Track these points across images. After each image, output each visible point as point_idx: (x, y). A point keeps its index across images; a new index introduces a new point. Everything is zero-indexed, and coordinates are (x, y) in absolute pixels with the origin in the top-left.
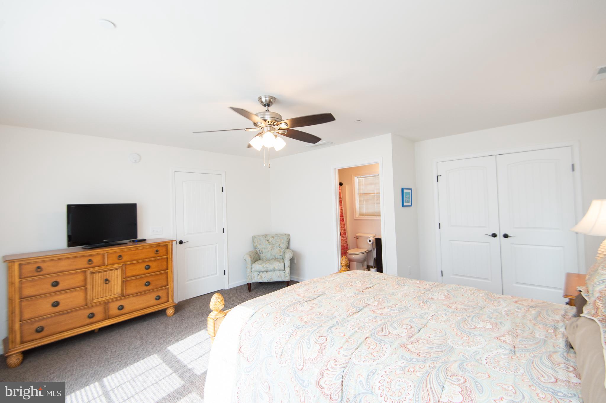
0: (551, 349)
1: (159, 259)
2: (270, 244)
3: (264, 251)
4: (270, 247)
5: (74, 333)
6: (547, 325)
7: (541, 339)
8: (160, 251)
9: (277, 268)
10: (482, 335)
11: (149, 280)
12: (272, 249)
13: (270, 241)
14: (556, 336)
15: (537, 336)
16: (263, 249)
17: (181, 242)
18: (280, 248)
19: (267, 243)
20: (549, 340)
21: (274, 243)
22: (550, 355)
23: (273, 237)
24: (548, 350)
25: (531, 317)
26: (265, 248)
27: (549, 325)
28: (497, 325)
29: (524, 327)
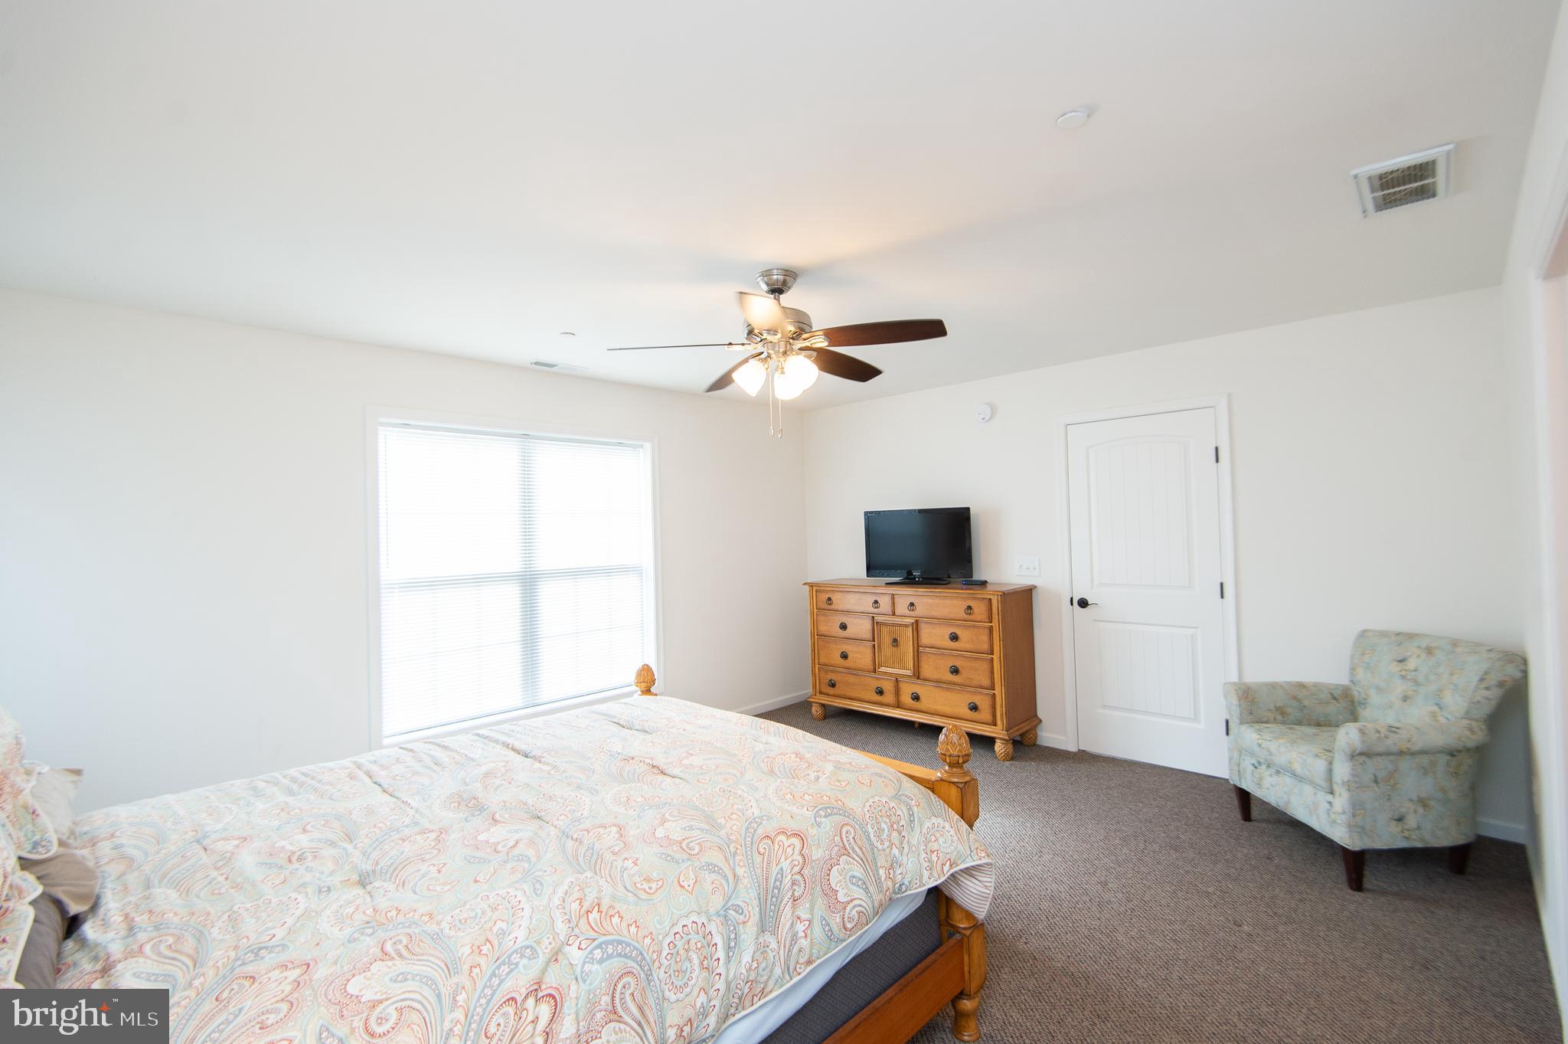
0: (132, 878)
1: (974, 626)
2: (1403, 677)
3: (1375, 699)
4: (1400, 687)
5: (861, 707)
6: (157, 928)
7: (160, 887)
8: (976, 610)
9: (1298, 768)
10: (278, 829)
11: (959, 663)
12: (1405, 699)
13: (1412, 664)
14: (127, 916)
15: (173, 894)
16: (1373, 692)
17: (1083, 603)
18: (1436, 708)
19: (1395, 668)
20: (139, 896)
21: (1421, 679)
22: (131, 867)
23: (1429, 651)
24: (136, 874)
25: (215, 931)
26: (1379, 689)
27: (152, 931)
28: (271, 855)
29: (213, 894)
